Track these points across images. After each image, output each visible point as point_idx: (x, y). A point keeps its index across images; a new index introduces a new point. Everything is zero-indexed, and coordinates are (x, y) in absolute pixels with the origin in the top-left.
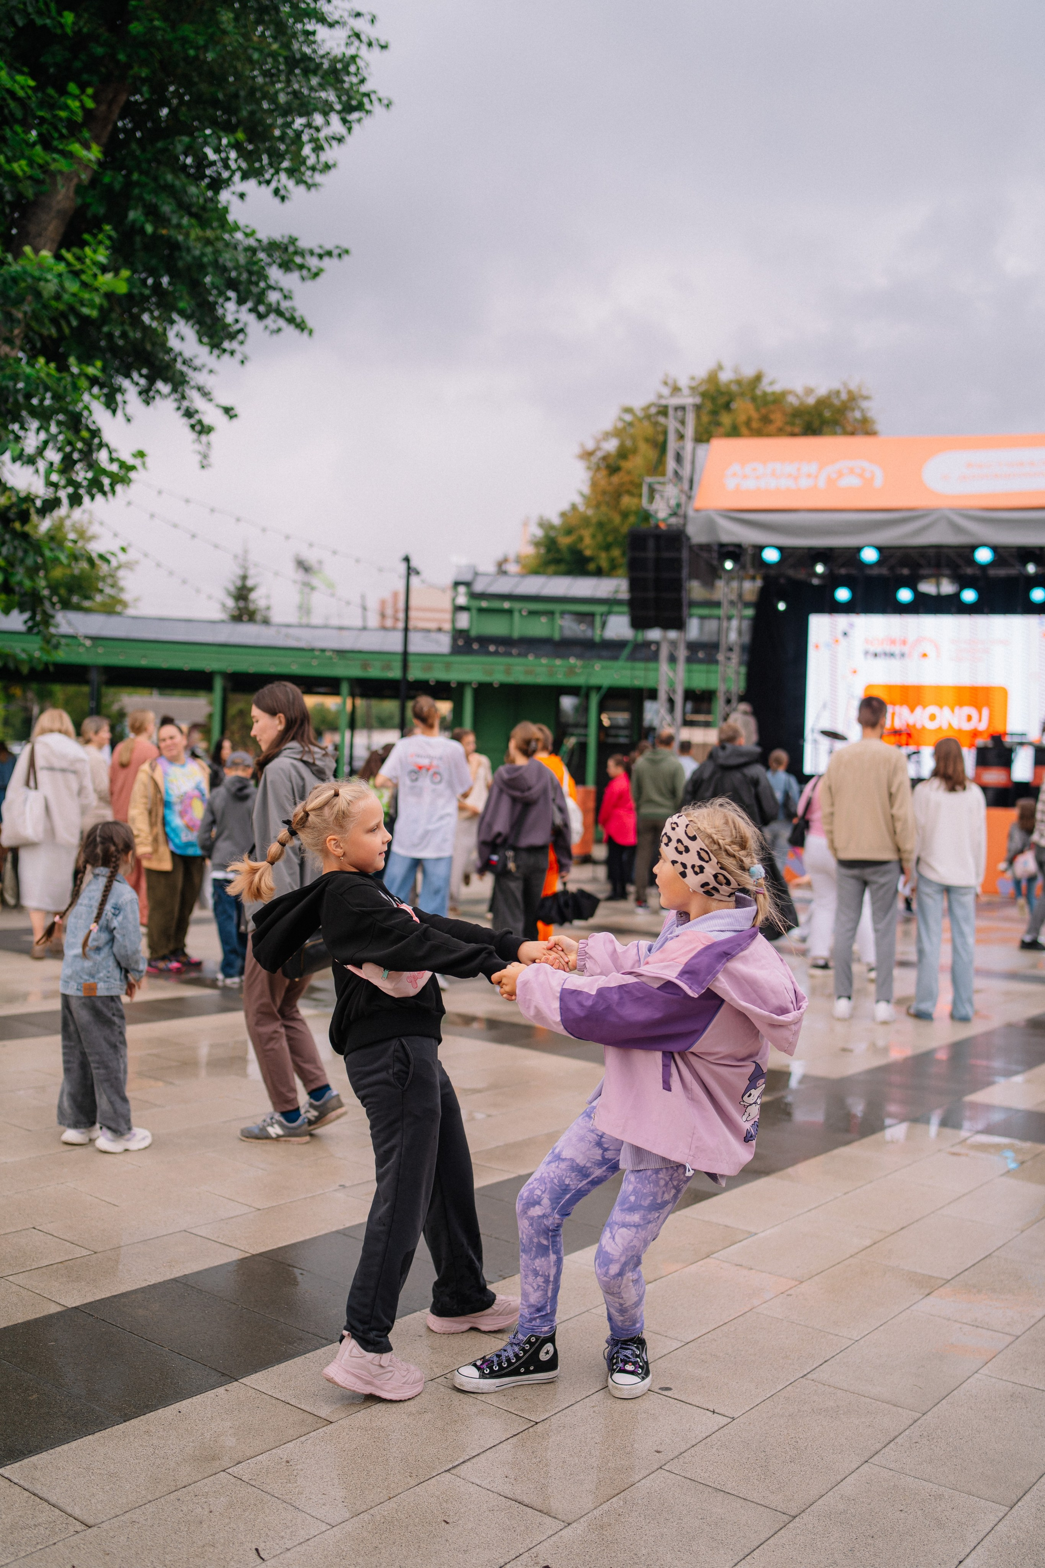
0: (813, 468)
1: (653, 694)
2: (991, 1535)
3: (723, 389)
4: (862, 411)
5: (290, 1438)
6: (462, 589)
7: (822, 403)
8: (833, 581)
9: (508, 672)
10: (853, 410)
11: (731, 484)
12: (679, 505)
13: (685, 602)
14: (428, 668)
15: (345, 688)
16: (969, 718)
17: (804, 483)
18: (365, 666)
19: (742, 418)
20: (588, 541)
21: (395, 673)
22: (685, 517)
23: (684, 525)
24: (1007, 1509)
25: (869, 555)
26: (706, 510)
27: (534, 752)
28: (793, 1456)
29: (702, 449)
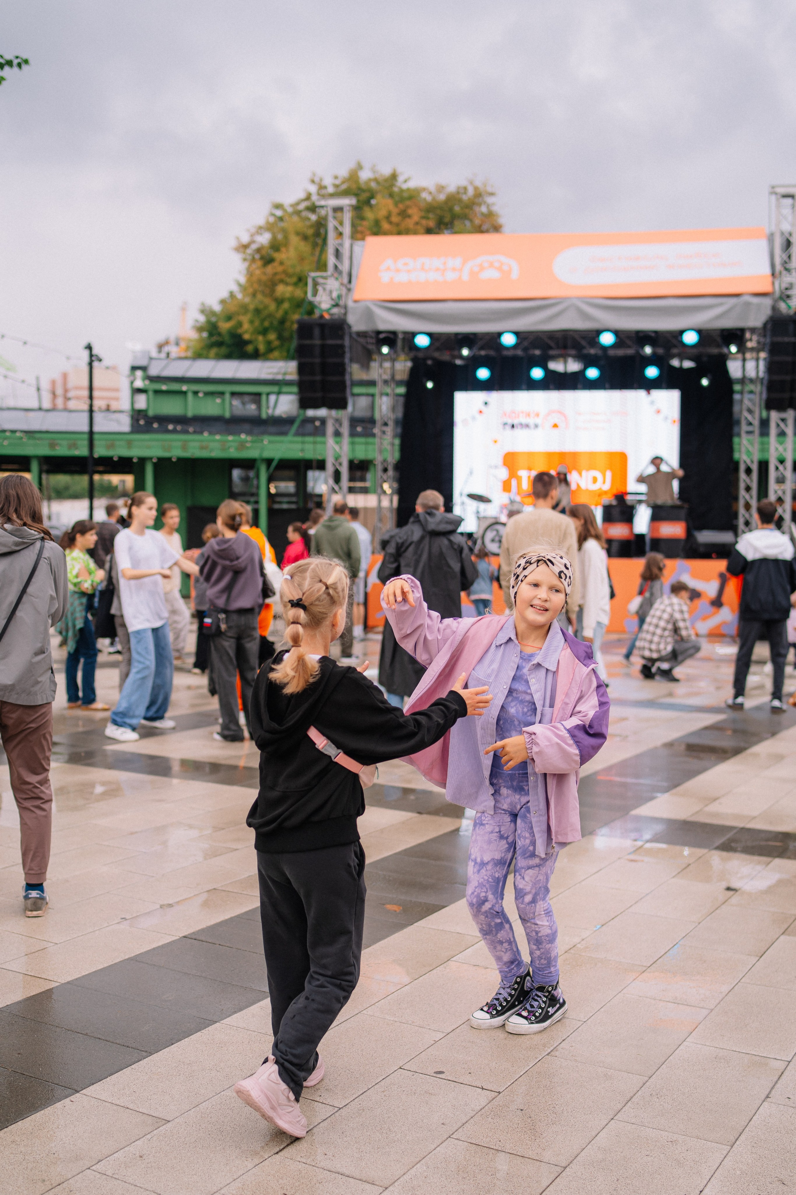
0: (457, 262)
1: (321, 465)
2: (720, 1169)
3: (363, 186)
4: (488, 206)
5: (138, 1137)
6: (139, 373)
7: (453, 199)
8: (475, 362)
9: (184, 448)
10: (480, 205)
11: (385, 277)
12: (339, 297)
13: (348, 383)
14: (111, 446)
15: (35, 466)
16: (595, 480)
17: (451, 276)
18: (52, 445)
19: (383, 213)
20: (246, 326)
21: (82, 451)
22: (345, 307)
23: (345, 314)
24: (729, 1147)
25: (509, 340)
26: (365, 301)
27: (240, 525)
28: (554, 1119)
29: (358, 247)
